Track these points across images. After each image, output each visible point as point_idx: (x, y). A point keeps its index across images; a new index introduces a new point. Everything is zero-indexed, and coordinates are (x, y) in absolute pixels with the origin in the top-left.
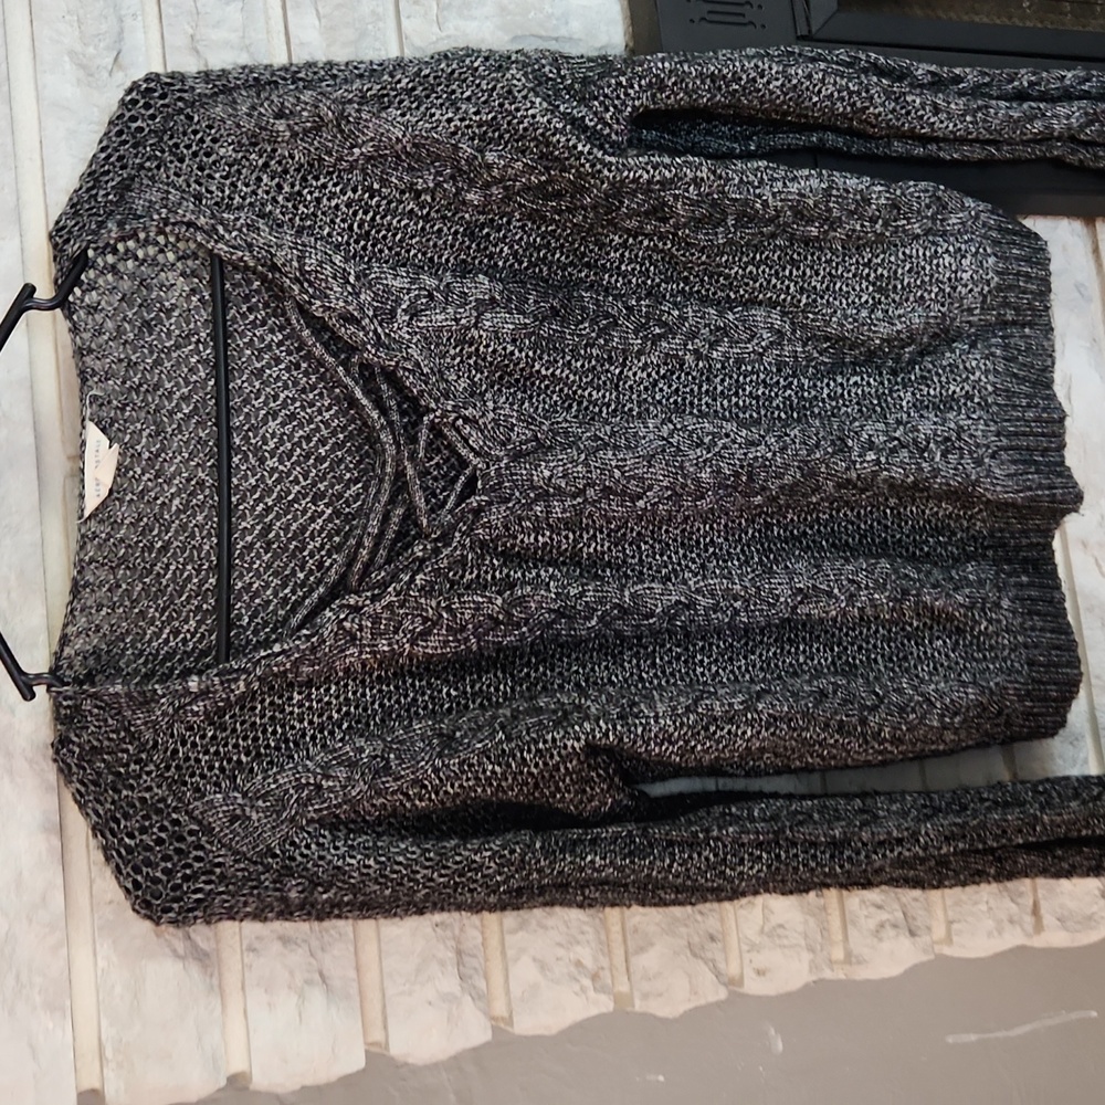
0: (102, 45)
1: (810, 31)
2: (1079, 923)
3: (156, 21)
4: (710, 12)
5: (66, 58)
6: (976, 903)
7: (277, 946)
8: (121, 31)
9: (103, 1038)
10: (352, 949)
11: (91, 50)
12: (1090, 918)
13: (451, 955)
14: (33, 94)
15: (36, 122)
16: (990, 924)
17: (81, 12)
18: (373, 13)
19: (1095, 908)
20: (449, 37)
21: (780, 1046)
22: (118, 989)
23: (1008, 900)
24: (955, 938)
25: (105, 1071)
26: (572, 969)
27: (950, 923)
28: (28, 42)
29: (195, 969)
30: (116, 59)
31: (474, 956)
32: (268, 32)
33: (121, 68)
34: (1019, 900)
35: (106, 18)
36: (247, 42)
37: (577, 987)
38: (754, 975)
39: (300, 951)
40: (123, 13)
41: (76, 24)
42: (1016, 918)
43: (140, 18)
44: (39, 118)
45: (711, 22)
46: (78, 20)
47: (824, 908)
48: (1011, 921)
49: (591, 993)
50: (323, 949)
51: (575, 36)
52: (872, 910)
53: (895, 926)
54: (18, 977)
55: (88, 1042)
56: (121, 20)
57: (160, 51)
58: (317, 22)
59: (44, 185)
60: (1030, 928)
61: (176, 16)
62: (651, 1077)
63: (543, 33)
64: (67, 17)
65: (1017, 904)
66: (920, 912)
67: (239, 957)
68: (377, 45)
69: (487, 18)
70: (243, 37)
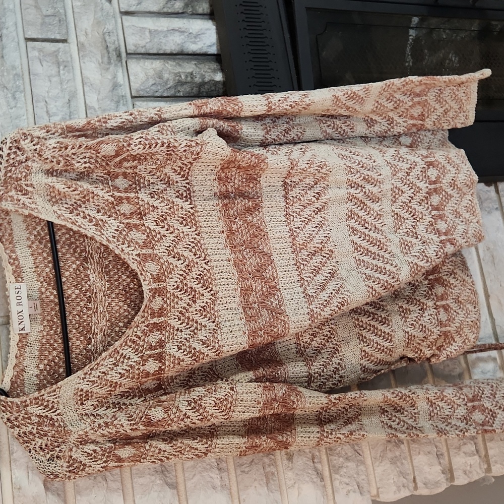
2: (433, 485)
6: (389, 480)
12: (437, 482)
16: (395, 488)
19: (439, 479)
23: (402, 477)
24: (380, 495)
27: (378, 489)
34: (407, 477)
42: (406, 485)
47: (324, 486)
48: (404, 486)
52: (345, 485)
53: (354, 492)
60: (412, 488)
65: (406, 479)
66: (365, 485)
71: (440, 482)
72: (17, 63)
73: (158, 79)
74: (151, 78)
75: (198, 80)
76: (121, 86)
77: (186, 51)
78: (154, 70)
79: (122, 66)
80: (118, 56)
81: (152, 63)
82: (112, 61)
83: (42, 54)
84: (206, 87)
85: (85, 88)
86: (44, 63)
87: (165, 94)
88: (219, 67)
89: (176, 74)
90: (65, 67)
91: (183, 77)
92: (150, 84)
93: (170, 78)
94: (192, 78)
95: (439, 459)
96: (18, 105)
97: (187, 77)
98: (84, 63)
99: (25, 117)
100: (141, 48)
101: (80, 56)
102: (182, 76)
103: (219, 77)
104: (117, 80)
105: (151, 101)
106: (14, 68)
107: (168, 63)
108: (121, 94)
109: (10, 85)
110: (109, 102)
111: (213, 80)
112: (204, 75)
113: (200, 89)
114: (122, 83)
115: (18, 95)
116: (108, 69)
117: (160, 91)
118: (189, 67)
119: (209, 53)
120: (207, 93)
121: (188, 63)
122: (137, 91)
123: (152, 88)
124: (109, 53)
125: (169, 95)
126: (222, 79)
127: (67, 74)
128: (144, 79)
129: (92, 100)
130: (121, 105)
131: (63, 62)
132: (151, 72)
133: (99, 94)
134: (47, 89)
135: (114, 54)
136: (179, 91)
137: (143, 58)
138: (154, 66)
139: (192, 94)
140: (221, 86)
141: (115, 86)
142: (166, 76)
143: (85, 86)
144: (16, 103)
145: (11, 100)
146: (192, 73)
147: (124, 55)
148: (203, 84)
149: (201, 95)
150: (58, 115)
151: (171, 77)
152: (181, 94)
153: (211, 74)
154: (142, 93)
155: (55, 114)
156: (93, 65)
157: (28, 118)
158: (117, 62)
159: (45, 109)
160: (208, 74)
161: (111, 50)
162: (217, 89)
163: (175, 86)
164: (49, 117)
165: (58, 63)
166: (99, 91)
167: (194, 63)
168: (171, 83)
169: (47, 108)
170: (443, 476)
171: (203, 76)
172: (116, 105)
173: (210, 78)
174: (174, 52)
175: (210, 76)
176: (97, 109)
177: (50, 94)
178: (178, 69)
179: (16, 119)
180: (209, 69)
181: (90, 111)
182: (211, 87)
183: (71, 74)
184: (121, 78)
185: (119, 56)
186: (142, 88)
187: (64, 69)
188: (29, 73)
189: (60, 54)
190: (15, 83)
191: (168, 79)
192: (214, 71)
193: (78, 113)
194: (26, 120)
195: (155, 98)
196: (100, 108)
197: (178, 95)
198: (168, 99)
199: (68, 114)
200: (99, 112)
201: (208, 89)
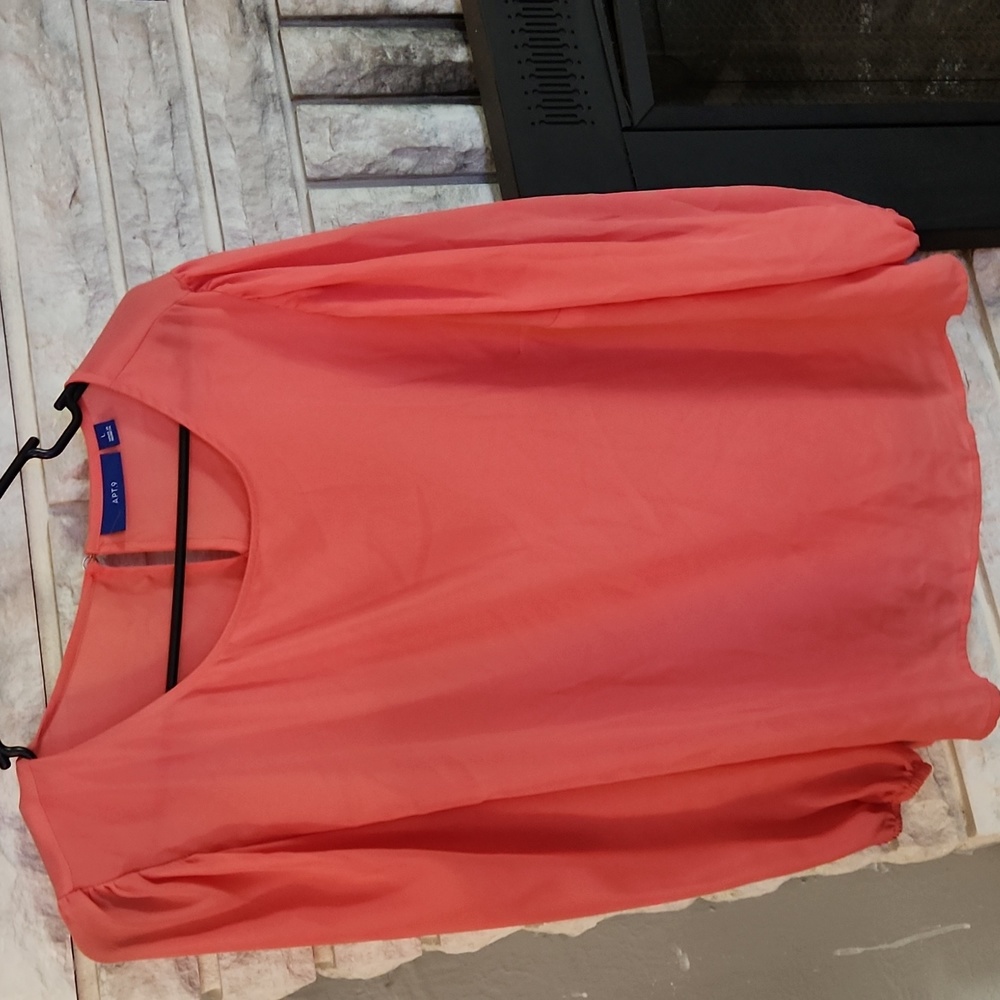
0: (62, 184)
1: (632, 124)
2: (930, 838)
3: (106, 164)
4: (547, 116)
5: (35, 197)
8: (78, 173)
11: (54, 189)
12: (940, 833)
14: (11, 227)
15: (13, 248)
17: (45, 161)
18: (278, 141)
19: (943, 825)
20: (340, 155)
21: (687, 964)
30: (74, 194)
32: (195, 164)
33: (78, 201)
35: (64, 164)
36: (178, 173)
40: (78, 159)
41: (41, 170)
43: (92, 162)
44: (16, 245)
45: (550, 123)
46: (43, 168)
51: (444, 145)
54: (26, 915)
56: (77, 165)
57: (109, 186)
58: (233, 153)
59: (22, 295)
61: (120, 158)
62: (576, 995)
63: (417, 145)
64: (34, 166)
68: (283, 166)
69: (371, 137)
70: (174, 170)
71: (945, 832)
72: (71, 36)
73: (340, 61)
74: (327, 57)
75: (419, 60)
76: (269, 76)
77: (394, 9)
78: (333, 42)
79: (271, 42)
80: (262, 22)
81: (329, 32)
82: (251, 30)
83: (115, 19)
84: (436, 74)
85: (200, 82)
86: (121, 37)
87: (357, 91)
88: (460, 36)
89: (375, 51)
90: (161, 42)
91: (389, 56)
92: (326, 70)
93: (364, 59)
94: (407, 58)
95: (940, 786)
96: (74, 114)
97: (396, 55)
98: (197, 35)
99: (85, 138)
100: (307, 6)
101: (190, 20)
102: (388, 54)
103: (460, 55)
104: (262, 63)
105: (331, 103)
106: (63, 46)
107: (359, 31)
108: (269, 92)
109: (57, 76)
110: (246, 105)
111: (450, 61)
112: (432, 52)
113: (423, 78)
114: (271, 70)
115: (72, 95)
116: (243, 44)
117: (346, 83)
118: (403, 38)
119: (440, 12)
120: (438, 86)
121: (398, 31)
122: (302, 85)
123: (330, 77)
124: (244, 16)
125: (364, 91)
126: (467, 59)
127: (164, 55)
128: (313, 62)
129: (216, 102)
130: (271, 110)
131: (157, 33)
132: (327, 48)
133: (227, 91)
134: (127, 84)
135: (255, 17)
136: (383, 84)
137: (310, 26)
138: (332, 36)
139: (410, 90)
140: (465, 72)
141: (258, 76)
142: (356, 53)
143: (200, 78)
144: (69, 112)
145: (58, 103)
146: (406, 49)
147: (274, 21)
148: (428, 69)
149: (426, 91)
150: (149, 131)
151: (366, 56)
152: (388, 90)
153: (445, 49)
154: (310, 89)
155: (143, 129)
156: (214, 38)
157: (92, 140)
158: (260, 32)
159: (125, 121)
160: (439, 49)
161: (247, 9)
162: (458, 79)
163: (375, 73)
164: (132, 135)
165: (148, 36)
166: (228, 86)
167: (410, 30)
168: (366, 69)
169: (127, 118)
170: (949, 819)
171: (429, 54)
172: (260, 111)
173: (442, 57)
174: (372, 12)
175: (442, 52)
176: (224, 119)
177: (133, 92)
178: (379, 42)
179: (70, 138)
180: (441, 39)
181: (212, 123)
182: (446, 75)
183: (174, 56)
184: (268, 61)
185: (265, 20)
186: (310, 78)
187: (158, 48)
188: (93, 57)
189: (151, 19)
190: (67, 72)
191: (360, 61)
192: (452, 44)
193: (189, 129)
194: (89, 143)
195: (338, 100)
196: (230, 116)
197: (383, 91)
198: (362, 100)
199: (169, 129)
200: (229, 125)
201: (441, 79)
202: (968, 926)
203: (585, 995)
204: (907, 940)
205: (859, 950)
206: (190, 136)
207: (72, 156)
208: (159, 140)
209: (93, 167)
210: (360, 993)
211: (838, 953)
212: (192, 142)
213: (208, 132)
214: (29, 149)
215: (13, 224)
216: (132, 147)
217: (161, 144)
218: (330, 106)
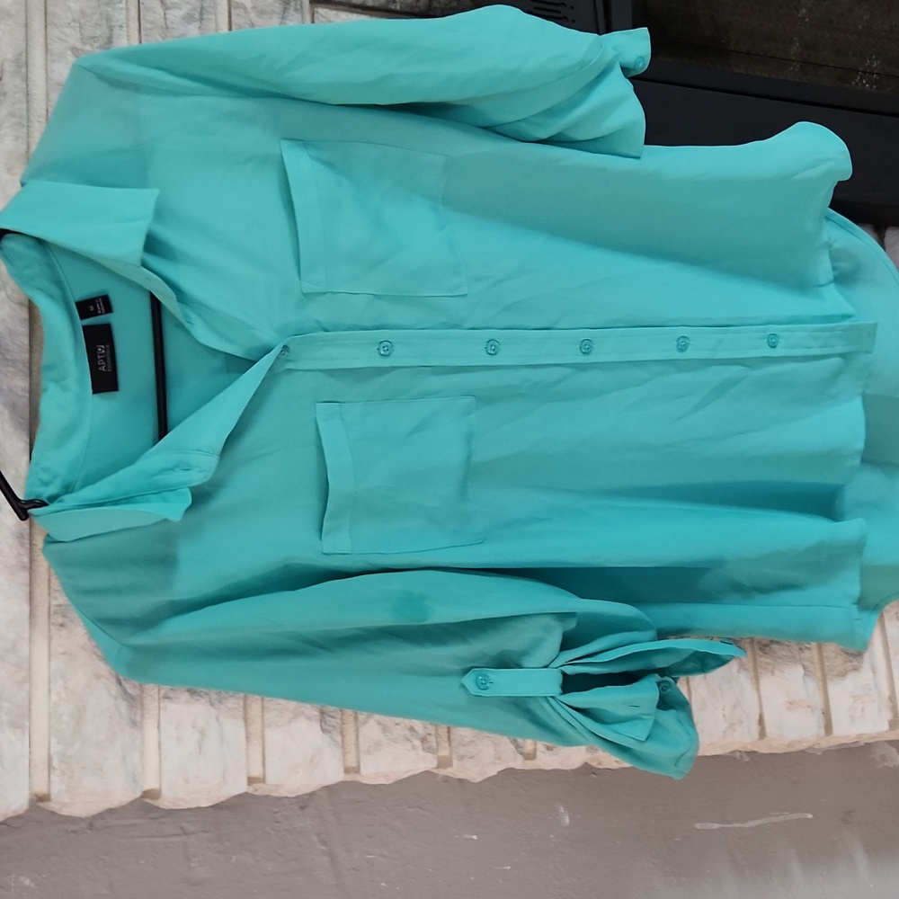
0: (96, 45)
3: (137, 33)
5: (70, 53)
7: (186, 696)
8: (111, 37)
9: (52, 752)
10: (242, 704)
11: (88, 48)
13: (316, 713)
14: (43, 76)
15: (44, 96)
17: (82, 21)
21: (567, 820)
22: (65, 718)
25: (52, 776)
26: (407, 732)
28: (42, 40)
29: (123, 706)
31: (333, 717)
35: (100, 26)
37: (409, 745)
38: (544, 750)
39: (203, 700)
40: (113, 24)
41: (78, 29)
43: (125, 29)
44: (47, 93)
46: (80, 27)
49: (421, 752)
50: (220, 702)
55: (40, 756)
56: (111, 29)
61: (151, 29)
62: (467, 836)
67: (156, 704)
99: (121, 6)
105: (346, 11)
130: (292, 8)
139: (417, 10)
150: (181, 9)
152: (398, 8)
155: (175, 6)
157: (127, 9)
164: (165, 10)
172: (282, 9)
176: (249, 9)
181: (237, 11)
193: (215, 14)
194: (124, 11)
195: (353, 9)
196: (254, 7)
197: (393, 7)
198: (375, 13)
199: (199, 10)
200: (253, 15)
201: (446, 5)
202: (810, 816)
203: (475, 837)
204: (757, 822)
205: (716, 826)
206: (216, 21)
207: (108, 19)
208: (189, 18)
209: (125, 33)
210: (276, 813)
211: (698, 826)
212: (217, 25)
213: (233, 18)
214: (70, 8)
215: (47, 73)
216: (163, 21)
217: (189, 23)
218: (346, 13)
